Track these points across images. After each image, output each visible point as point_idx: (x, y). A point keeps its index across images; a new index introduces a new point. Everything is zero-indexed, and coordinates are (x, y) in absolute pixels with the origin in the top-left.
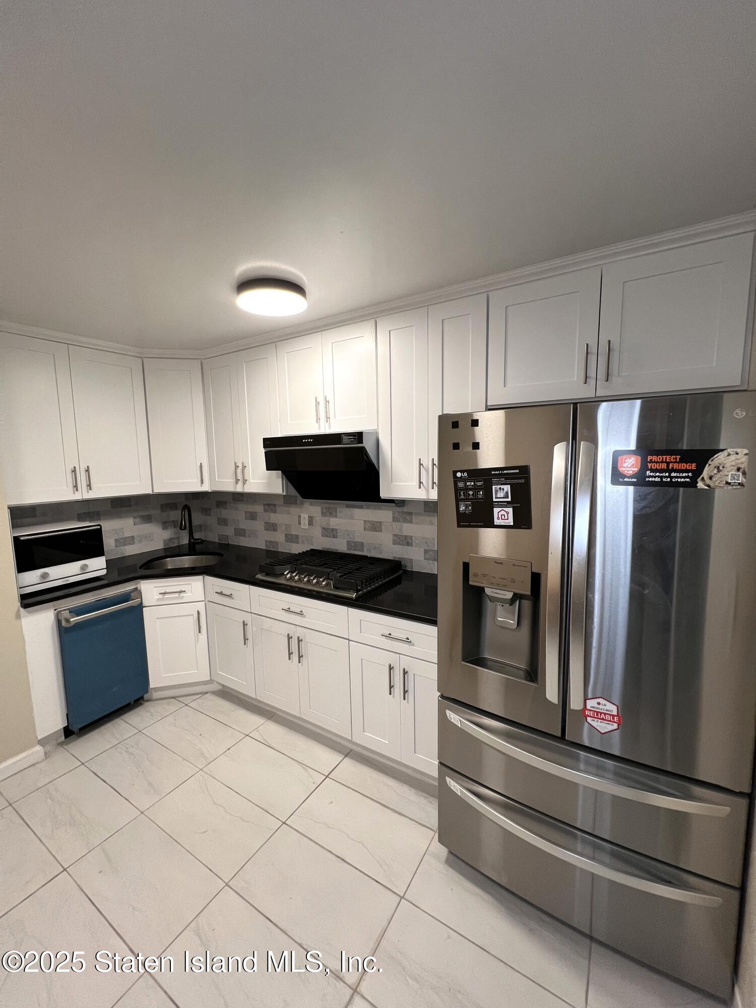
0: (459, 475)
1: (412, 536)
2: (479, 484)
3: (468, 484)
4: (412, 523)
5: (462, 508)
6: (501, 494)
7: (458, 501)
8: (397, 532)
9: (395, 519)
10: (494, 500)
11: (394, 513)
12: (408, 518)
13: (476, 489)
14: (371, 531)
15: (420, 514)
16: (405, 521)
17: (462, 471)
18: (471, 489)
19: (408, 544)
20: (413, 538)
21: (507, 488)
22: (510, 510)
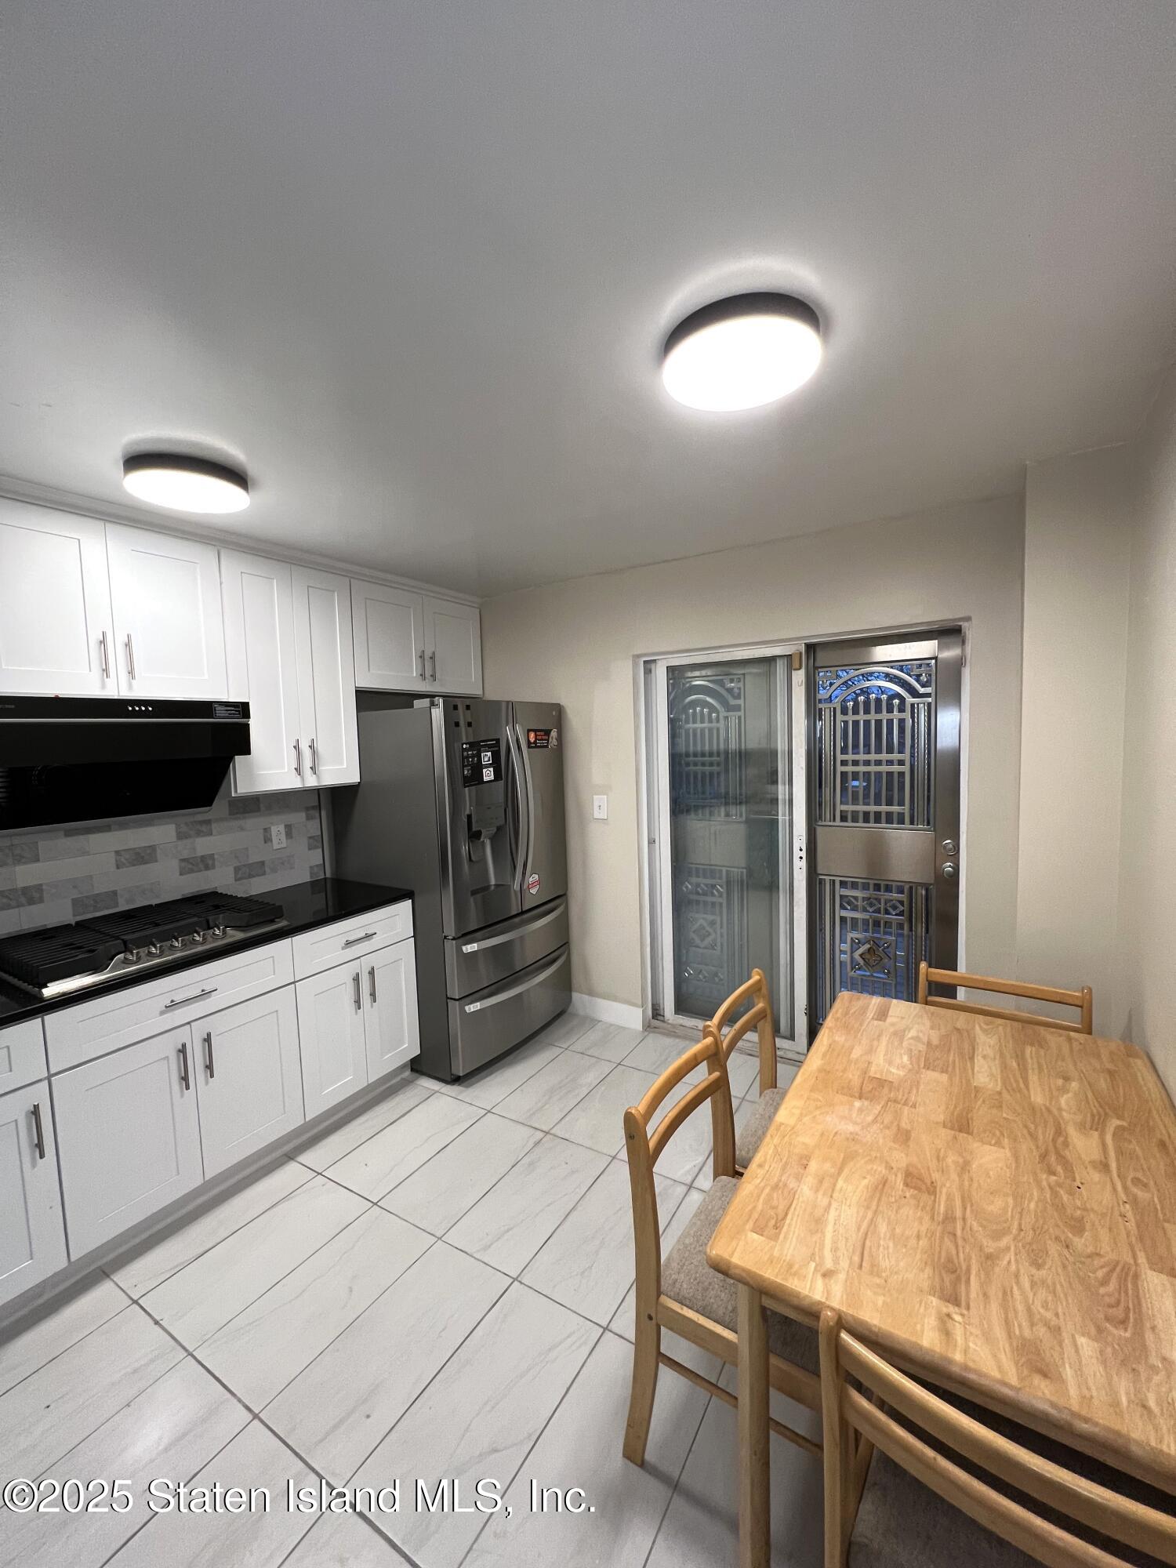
0: (464, 746)
1: (213, 854)
2: (475, 752)
3: (470, 753)
4: (211, 834)
5: (466, 772)
6: (486, 759)
7: (464, 766)
8: (186, 854)
9: (181, 836)
10: (483, 763)
11: (178, 826)
12: (204, 828)
13: (473, 756)
14: (134, 865)
15: (221, 820)
16: (199, 834)
17: (466, 744)
18: (470, 757)
19: (207, 868)
20: (216, 856)
21: (489, 754)
22: (492, 769)
